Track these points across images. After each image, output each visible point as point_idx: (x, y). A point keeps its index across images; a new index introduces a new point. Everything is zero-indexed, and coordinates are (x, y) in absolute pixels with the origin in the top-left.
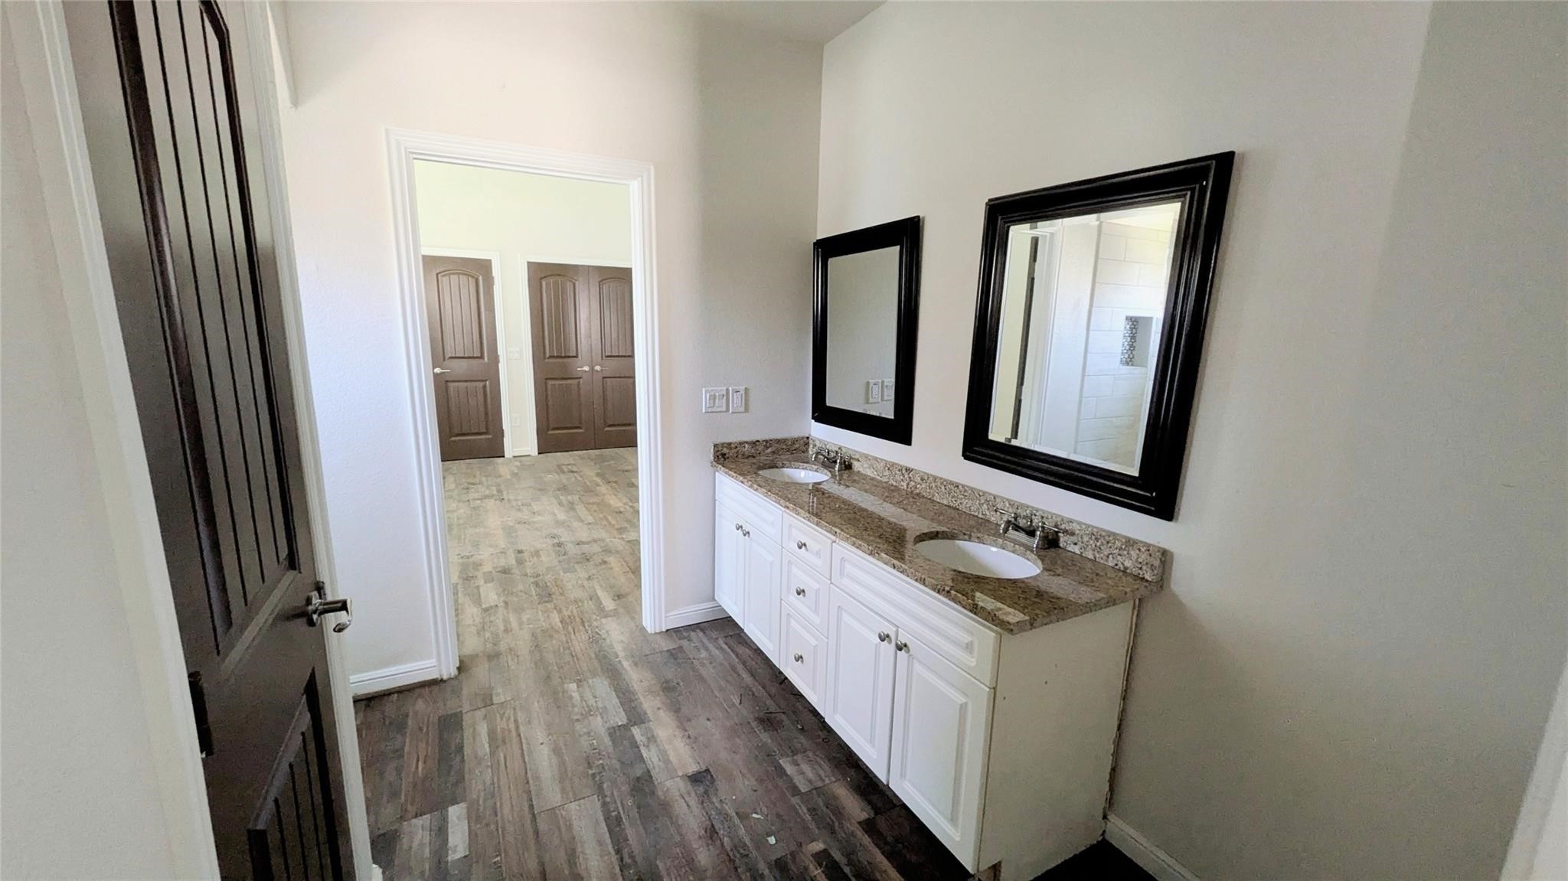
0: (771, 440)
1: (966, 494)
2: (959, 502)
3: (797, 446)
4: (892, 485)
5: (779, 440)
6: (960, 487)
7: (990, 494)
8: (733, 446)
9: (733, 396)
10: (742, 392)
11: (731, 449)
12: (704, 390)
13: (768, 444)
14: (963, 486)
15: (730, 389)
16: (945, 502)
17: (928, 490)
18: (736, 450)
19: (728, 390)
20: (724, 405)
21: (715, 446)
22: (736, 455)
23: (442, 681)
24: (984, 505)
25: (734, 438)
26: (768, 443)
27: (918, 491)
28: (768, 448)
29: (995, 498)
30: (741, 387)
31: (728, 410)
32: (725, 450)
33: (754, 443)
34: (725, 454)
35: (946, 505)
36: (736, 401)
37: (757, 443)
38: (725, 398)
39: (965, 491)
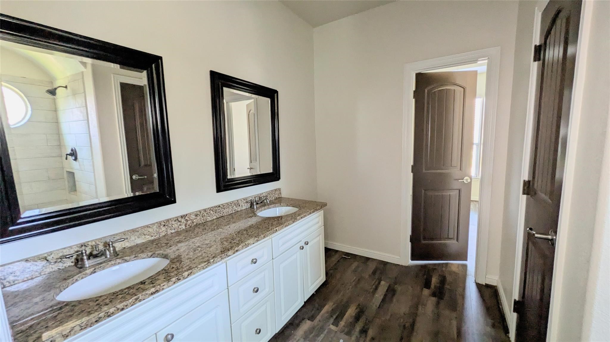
1: (225, 207)
2: (222, 213)
4: (172, 233)
6: (221, 206)
7: (235, 201)
14: (222, 205)
16: (215, 218)
17: (202, 218)
24: (234, 206)
27: (195, 224)
29: (238, 201)
35: (216, 219)
39: (224, 206)
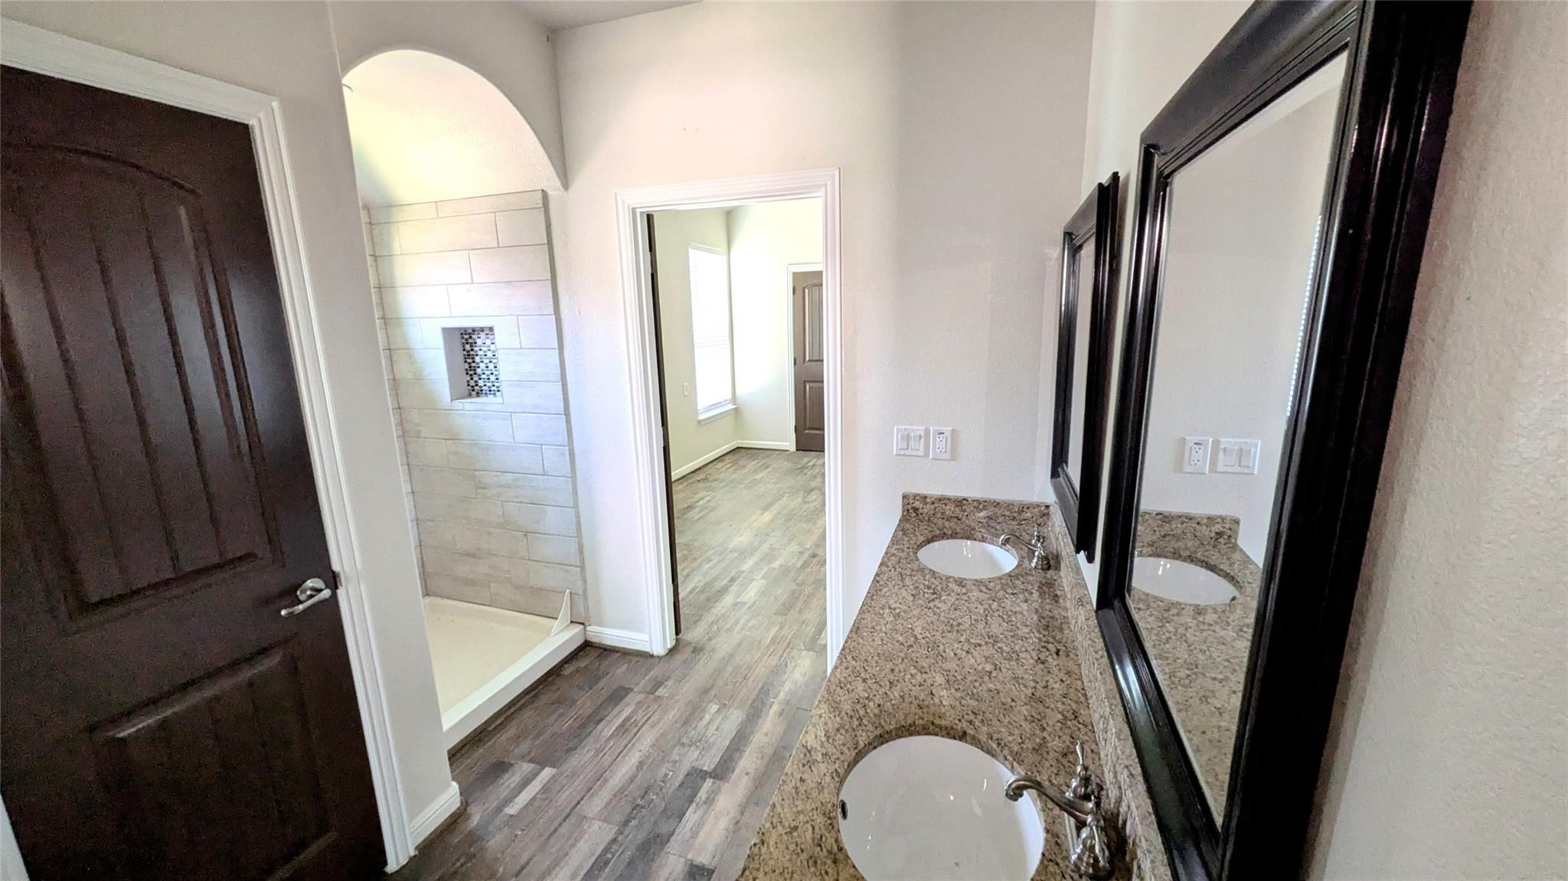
0: (985, 501)
3: (1029, 515)
5: (998, 503)
8: (928, 500)
9: (934, 439)
10: (948, 434)
11: (926, 504)
12: (896, 427)
13: (981, 506)
15: (931, 429)
18: (933, 507)
19: (927, 431)
20: (922, 448)
21: (904, 497)
22: (932, 512)
23: (652, 656)
25: (933, 490)
26: (980, 504)
28: (981, 510)
30: (947, 429)
31: (927, 454)
32: (917, 504)
33: (961, 501)
34: (918, 509)
36: (938, 445)
37: (964, 502)
38: (923, 440)
